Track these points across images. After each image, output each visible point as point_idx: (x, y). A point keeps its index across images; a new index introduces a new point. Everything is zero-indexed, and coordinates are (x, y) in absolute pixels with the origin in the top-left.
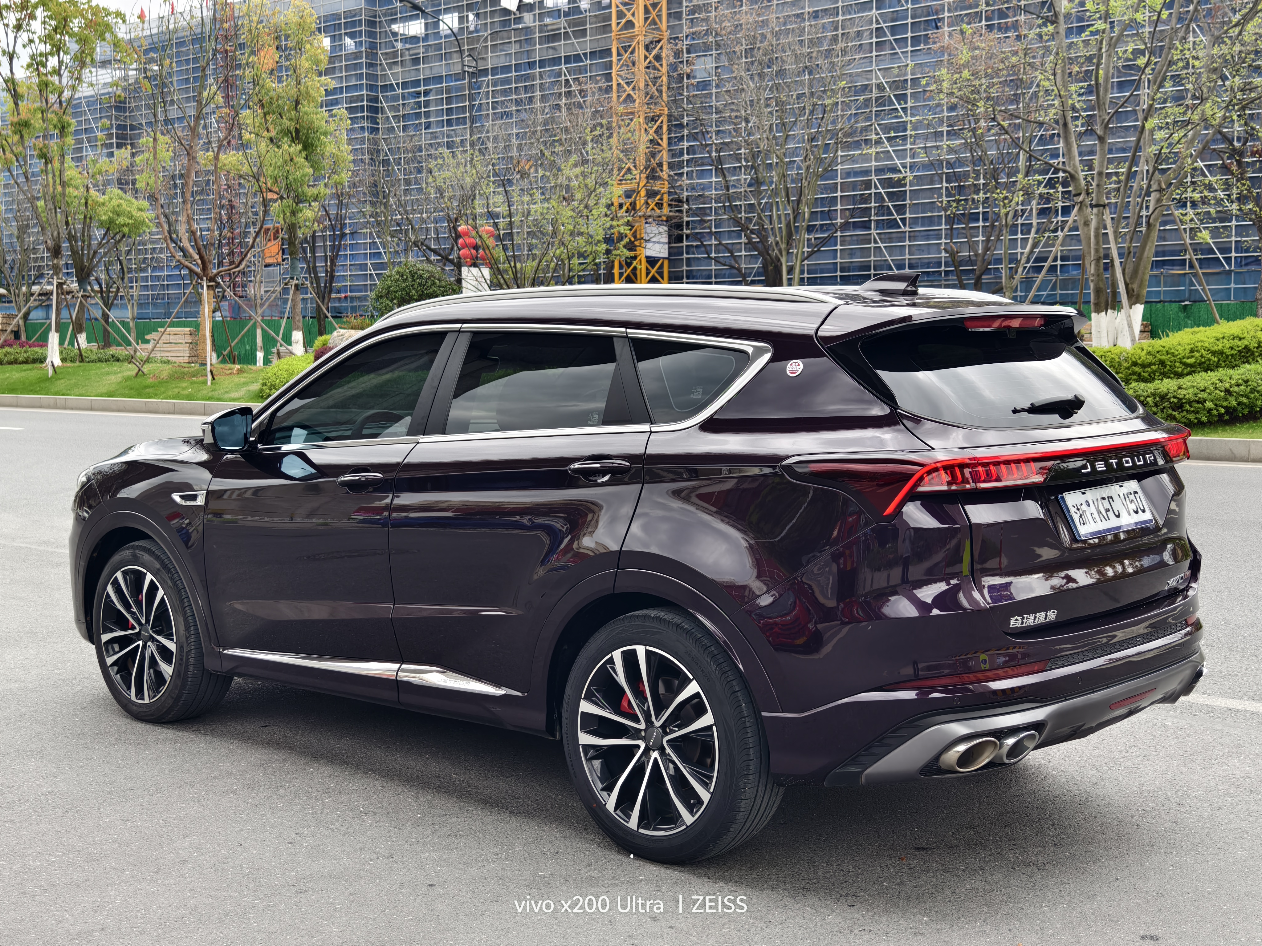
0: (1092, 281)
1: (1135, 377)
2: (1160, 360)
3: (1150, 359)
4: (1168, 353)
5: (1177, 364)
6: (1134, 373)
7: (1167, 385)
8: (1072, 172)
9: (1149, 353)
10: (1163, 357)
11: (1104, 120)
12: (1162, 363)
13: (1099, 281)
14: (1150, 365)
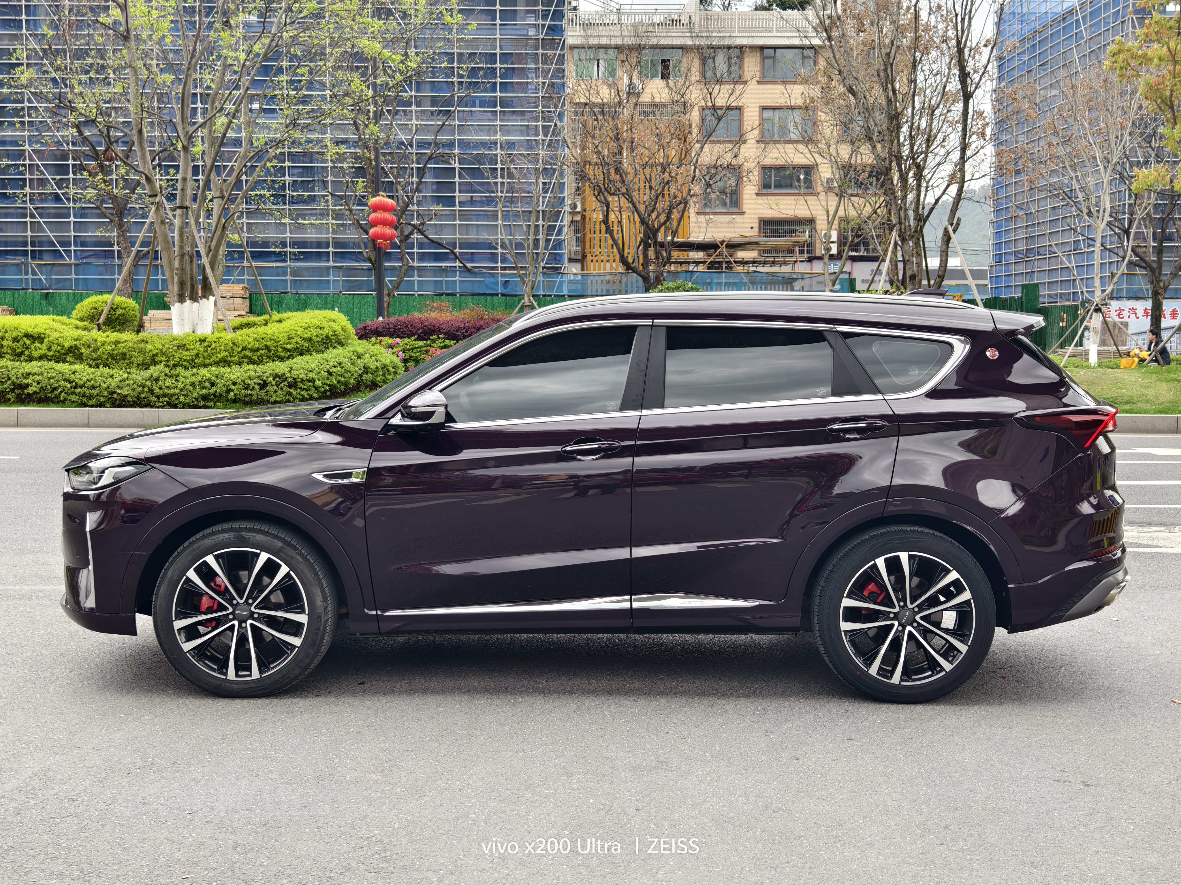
0: (177, 274)
1: (246, 360)
2: (266, 346)
3: (257, 345)
4: (271, 340)
5: (280, 349)
6: (245, 357)
7: (280, 367)
8: (149, 175)
9: (255, 339)
10: (268, 343)
11: (187, 132)
12: (267, 347)
13: (183, 274)
14: (257, 350)
